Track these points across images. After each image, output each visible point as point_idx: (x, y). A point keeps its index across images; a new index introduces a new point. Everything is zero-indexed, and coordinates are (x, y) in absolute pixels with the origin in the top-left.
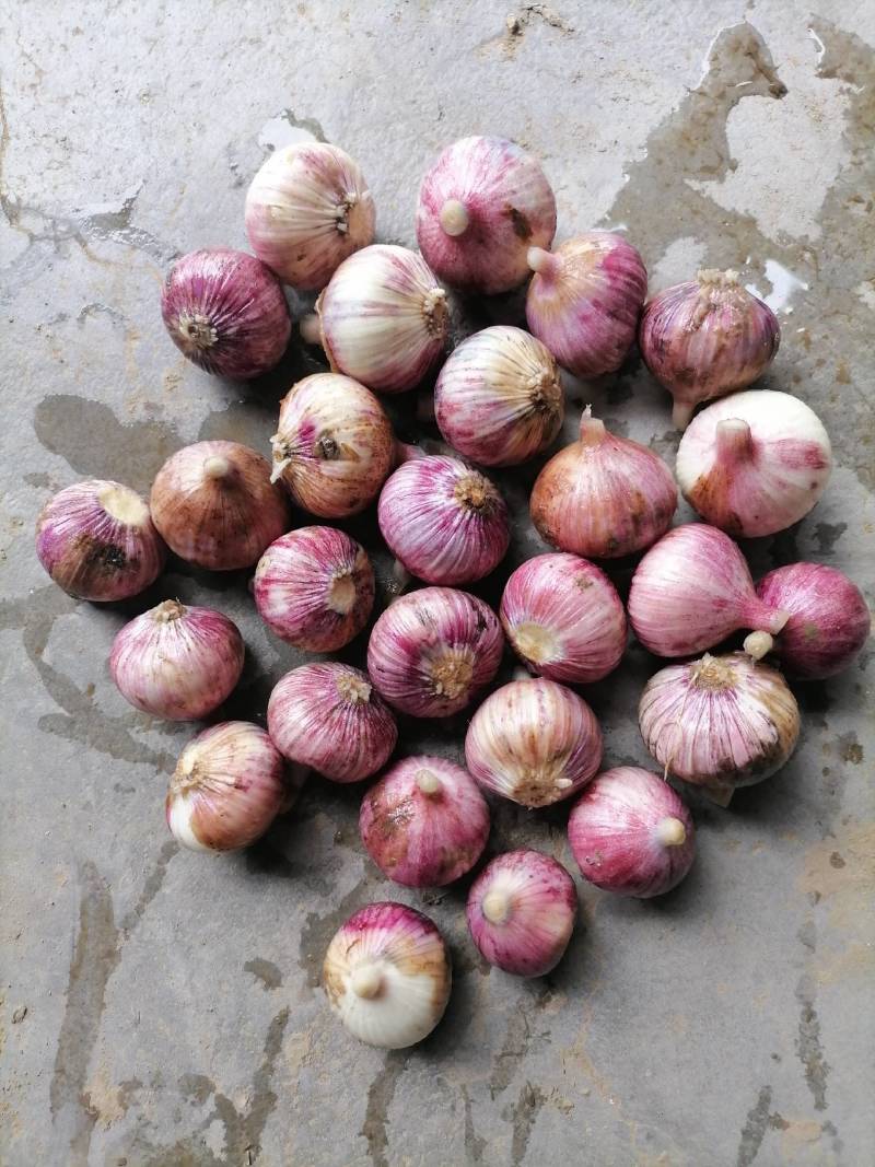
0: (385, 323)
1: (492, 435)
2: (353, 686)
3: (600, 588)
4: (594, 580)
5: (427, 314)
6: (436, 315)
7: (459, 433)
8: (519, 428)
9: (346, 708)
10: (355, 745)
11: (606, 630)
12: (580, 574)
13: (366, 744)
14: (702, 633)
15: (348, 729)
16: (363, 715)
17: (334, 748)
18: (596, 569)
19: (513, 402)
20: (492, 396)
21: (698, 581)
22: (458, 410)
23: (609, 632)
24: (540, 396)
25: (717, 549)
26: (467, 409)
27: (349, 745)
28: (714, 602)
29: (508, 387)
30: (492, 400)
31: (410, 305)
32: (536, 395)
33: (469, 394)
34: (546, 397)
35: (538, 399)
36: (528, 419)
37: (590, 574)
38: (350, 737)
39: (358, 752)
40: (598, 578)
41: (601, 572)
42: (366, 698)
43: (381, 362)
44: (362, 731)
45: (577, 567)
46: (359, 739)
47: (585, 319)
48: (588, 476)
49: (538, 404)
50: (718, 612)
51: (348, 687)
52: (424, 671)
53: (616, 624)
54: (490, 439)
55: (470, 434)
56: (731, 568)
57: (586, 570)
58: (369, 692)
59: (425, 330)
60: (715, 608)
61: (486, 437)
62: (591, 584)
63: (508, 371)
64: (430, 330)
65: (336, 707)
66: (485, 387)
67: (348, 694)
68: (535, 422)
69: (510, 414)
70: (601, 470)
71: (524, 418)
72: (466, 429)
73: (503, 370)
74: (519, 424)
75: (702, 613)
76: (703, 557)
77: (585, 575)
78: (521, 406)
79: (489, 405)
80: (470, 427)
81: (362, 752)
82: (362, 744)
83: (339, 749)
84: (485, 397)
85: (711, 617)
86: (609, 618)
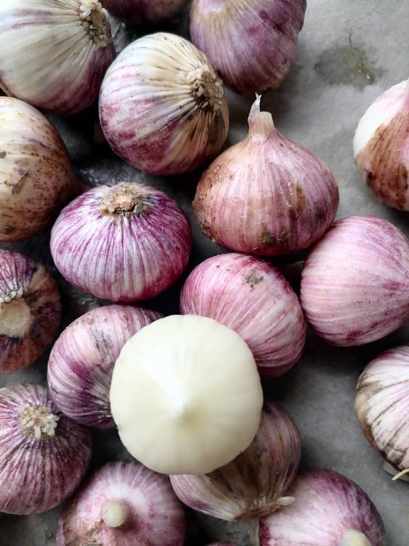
0: (42, 32)
1: (154, 134)
2: (37, 421)
3: (270, 282)
4: (263, 274)
5: (84, 20)
6: (95, 21)
7: (121, 136)
8: (182, 127)
9: (28, 448)
10: (39, 487)
11: (283, 325)
12: (248, 270)
13: (52, 482)
14: (377, 319)
15: (30, 470)
16: (48, 451)
17: (14, 494)
18: (264, 264)
19: (173, 98)
20: (150, 91)
21: (365, 266)
22: (117, 110)
23: (287, 327)
24: (201, 90)
25: (382, 233)
26: (125, 108)
27: (32, 487)
28: (385, 286)
29: (167, 83)
30: (149, 95)
31: (64, 11)
32: (197, 90)
33: (126, 91)
34: (207, 92)
35: (199, 94)
36: (190, 118)
37: (257, 269)
38: (33, 478)
39: (43, 492)
40: (267, 272)
41: (269, 265)
42: (51, 433)
43: (47, 76)
44: (48, 468)
45: (245, 264)
46: (43, 479)
47: (252, 31)
48: (249, 166)
49: (200, 100)
50: (391, 295)
51: (31, 423)
52: (98, 395)
53: (293, 318)
54: (153, 139)
55: (132, 135)
56: (398, 250)
57: (254, 265)
58: (55, 425)
59: (87, 37)
60: (387, 292)
61: (148, 137)
62: (262, 279)
63: (164, 66)
64: (92, 38)
65: (17, 448)
66: (143, 83)
67: (31, 430)
68: (197, 119)
69: (170, 111)
70: (263, 161)
71: (187, 116)
72: (127, 129)
73: (161, 65)
74: (181, 121)
75: (373, 299)
76: (367, 241)
77: (254, 271)
78: (181, 103)
79: (147, 101)
80: (131, 127)
81: (48, 490)
82: (48, 483)
83: (20, 494)
84: (143, 92)
85: (384, 303)
86: (284, 312)
